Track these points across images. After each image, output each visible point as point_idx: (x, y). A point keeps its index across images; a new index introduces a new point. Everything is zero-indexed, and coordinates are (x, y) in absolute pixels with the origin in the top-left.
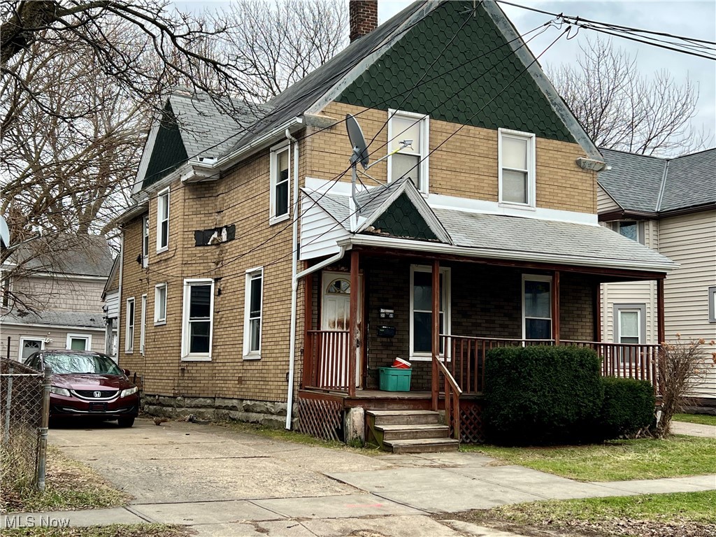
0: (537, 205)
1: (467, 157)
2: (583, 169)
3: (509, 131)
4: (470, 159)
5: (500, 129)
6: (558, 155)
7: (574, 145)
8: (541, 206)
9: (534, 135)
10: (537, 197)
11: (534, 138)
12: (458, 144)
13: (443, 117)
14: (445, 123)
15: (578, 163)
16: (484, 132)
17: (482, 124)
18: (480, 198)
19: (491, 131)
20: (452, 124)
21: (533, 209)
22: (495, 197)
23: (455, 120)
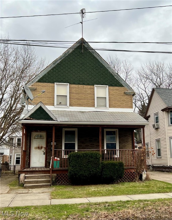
0: (109, 107)
1: (83, 94)
2: (127, 94)
3: (98, 85)
4: (84, 95)
5: (95, 85)
6: (117, 91)
7: (123, 88)
8: (111, 107)
9: (108, 86)
10: (109, 105)
11: (108, 87)
12: (80, 91)
13: (74, 83)
14: (75, 85)
15: (125, 93)
16: (89, 87)
17: (88, 84)
18: (88, 107)
19: (92, 86)
20: (78, 85)
21: (108, 108)
22: (94, 106)
23: (79, 84)
